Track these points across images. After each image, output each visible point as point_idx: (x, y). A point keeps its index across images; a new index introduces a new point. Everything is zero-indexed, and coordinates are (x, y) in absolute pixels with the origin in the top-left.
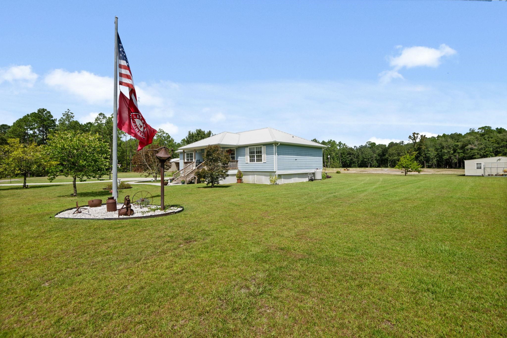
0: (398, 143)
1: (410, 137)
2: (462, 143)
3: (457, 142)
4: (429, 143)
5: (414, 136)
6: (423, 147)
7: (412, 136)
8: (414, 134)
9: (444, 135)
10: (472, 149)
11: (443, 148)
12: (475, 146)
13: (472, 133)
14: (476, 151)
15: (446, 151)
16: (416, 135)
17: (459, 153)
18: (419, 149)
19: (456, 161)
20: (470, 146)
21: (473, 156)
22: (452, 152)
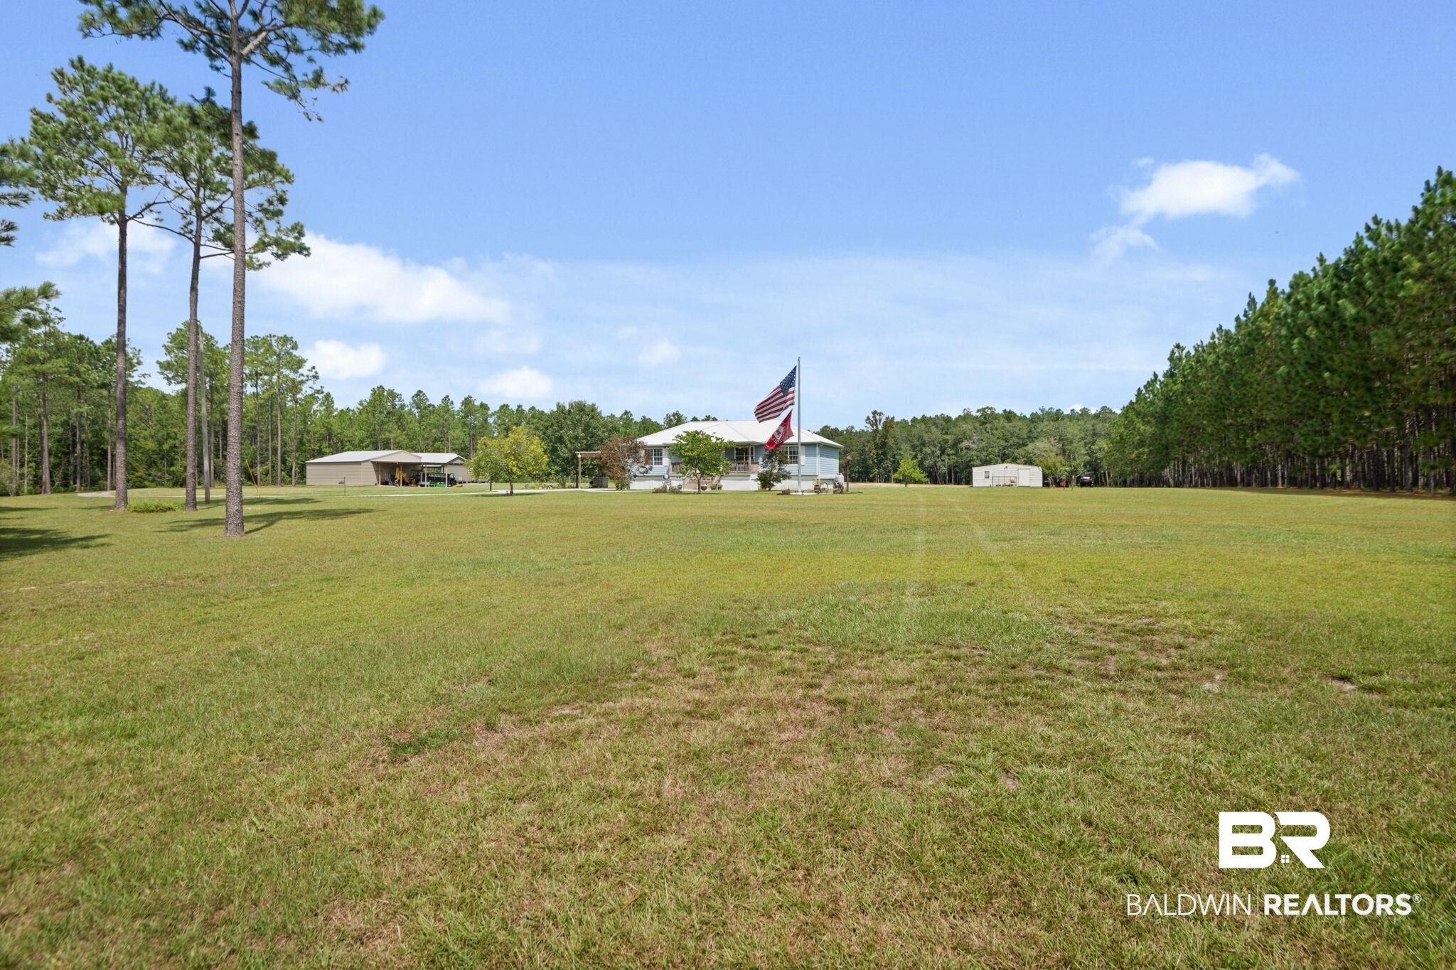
0: (842, 432)
1: (868, 418)
2: (954, 437)
3: (946, 433)
4: (897, 431)
5: (874, 417)
6: (891, 442)
7: (871, 416)
8: (875, 413)
9: (924, 419)
10: (968, 448)
11: (923, 444)
12: (974, 443)
13: (966, 417)
14: (974, 453)
15: (928, 451)
16: (878, 417)
17: (949, 455)
18: (884, 445)
19: (945, 470)
20: (965, 443)
21: (970, 461)
22: (939, 452)
